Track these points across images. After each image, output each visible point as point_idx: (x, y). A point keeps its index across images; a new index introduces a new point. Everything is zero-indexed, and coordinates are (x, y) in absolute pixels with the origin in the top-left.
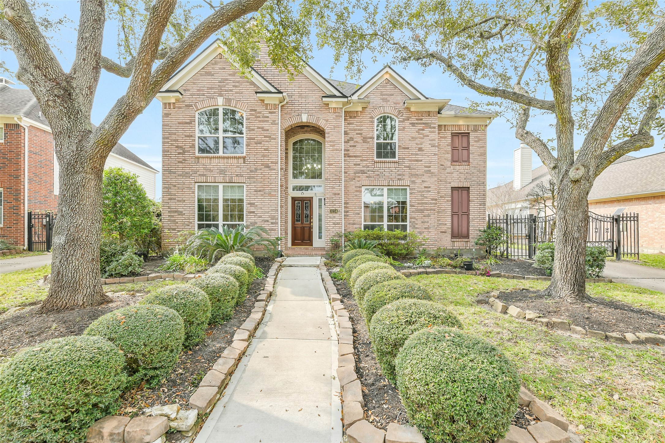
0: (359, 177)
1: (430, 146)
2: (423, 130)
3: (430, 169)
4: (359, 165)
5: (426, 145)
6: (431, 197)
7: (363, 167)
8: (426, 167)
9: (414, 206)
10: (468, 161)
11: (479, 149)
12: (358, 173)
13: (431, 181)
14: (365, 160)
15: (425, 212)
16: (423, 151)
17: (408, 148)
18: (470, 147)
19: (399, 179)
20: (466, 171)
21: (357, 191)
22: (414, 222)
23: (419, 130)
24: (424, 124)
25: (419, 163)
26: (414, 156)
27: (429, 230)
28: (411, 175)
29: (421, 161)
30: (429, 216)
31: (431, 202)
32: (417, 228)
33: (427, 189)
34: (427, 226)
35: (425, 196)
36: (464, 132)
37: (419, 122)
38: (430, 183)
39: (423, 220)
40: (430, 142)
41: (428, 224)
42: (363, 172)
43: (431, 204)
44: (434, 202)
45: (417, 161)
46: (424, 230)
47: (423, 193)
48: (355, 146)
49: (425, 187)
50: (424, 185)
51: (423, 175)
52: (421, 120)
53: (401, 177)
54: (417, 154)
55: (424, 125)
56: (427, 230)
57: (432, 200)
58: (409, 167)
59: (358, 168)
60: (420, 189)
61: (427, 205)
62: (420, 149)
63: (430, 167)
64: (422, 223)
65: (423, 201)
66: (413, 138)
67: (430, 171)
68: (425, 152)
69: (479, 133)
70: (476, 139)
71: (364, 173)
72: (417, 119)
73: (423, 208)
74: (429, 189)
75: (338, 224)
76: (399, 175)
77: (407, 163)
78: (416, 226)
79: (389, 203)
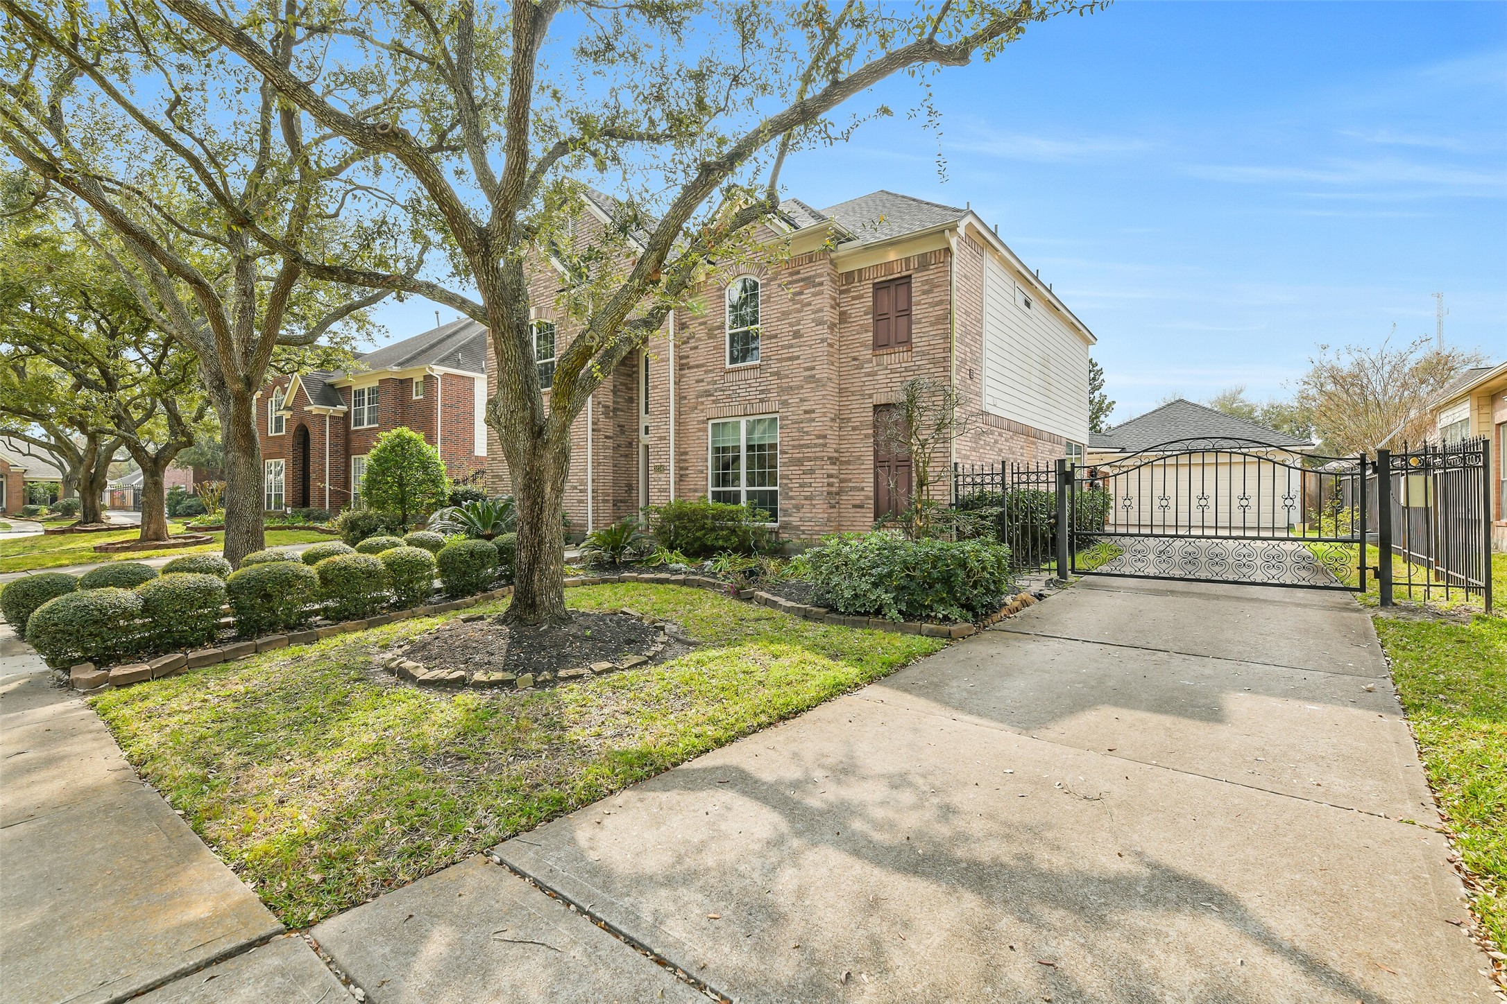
0: (702, 403)
1: (814, 324)
2: (801, 293)
3: (814, 372)
4: (702, 381)
5: (807, 326)
6: (816, 433)
7: (709, 383)
8: (807, 369)
9: (787, 453)
10: (908, 342)
11: (931, 309)
12: (702, 396)
13: (816, 398)
14: (710, 371)
15: (805, 463)
16: (802, 336)
17: (775, 337)
18: (914, 308)
19: (762, 401)
21: (700, 430)
22: (786, 484)
23: (795, 294)
24: (802, 280)
25: (795, 362)
26: (786, 351)
27: (814, 502)
28: (782, 390)
29: (798, 358)
30: (812, 472)
31: (817, 441)
32: (792, 498)
33: (808, 416)
34: (809, 494)
35: (805, 430)
36: (899, 275)
37: (794, 278)
38: (813, 403)
39: (801, 481)
40: (813, 316)
41: (811, 489)
42: (708, 394)
43: (816, 445)
44: (821, 441)
45: (791, 359)
46: (803, 502)
47: (802, 425)
48: (696, 348)
49: (806, 412)
50: (804, 408)
51: (802, 387)
52: (798, 273)
53: (764, 396)
54: (791, 346)
55: (802, 284)
56: (809, 502)
57: (819, 437)
58: (777, 374)
59: (702, 387)
60: (796, 417)
61: (809, 450)
62: (797, 335)
63: (813, 368)
64: (801, 486)
65: (802, 442)
66: (783, 313)
67: (813, 376)
68: (805, 339)
69: (932, 272)
70: (926, 287)
71: (710, 395)
72: (791, 274)
73: (801, 455)
74: (813, 415)
75: (665, 490)
76: (762, 392)
77: (775, 367)
78: (790, 494)
79: (750, 448)
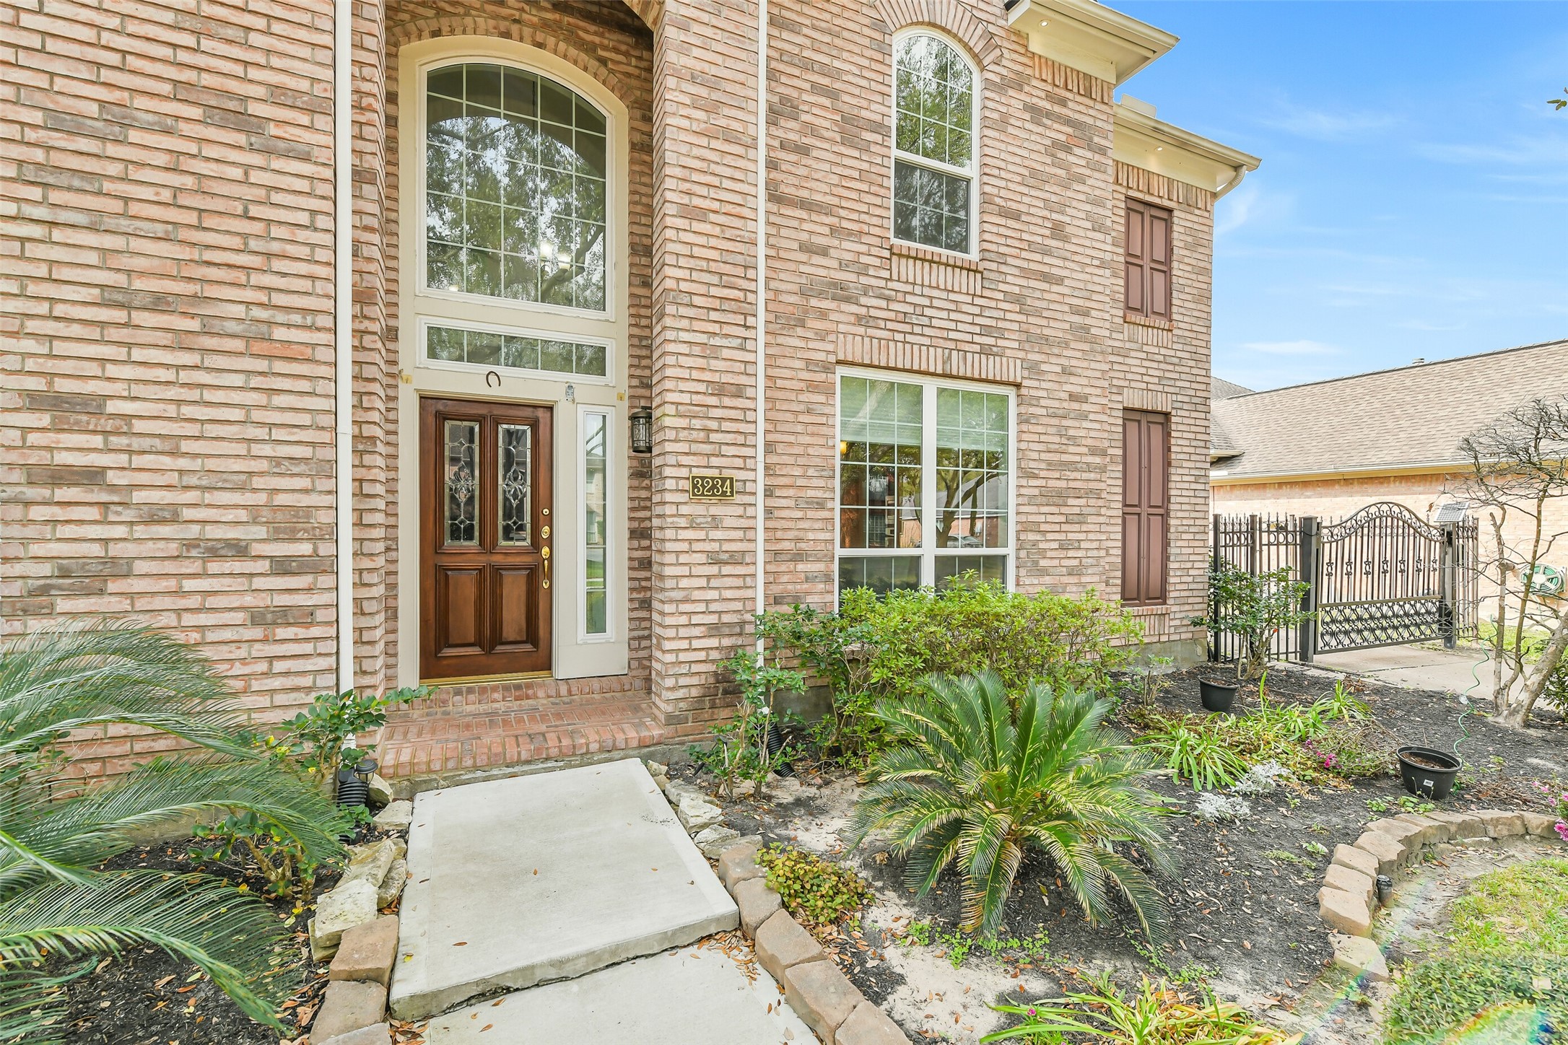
0: (823, 314)
1: (1089, 225)
2: (1067, 149)
3: (1088, 321)
4: (824, 252)
5: (1076, 221)
6: (1089, 442)
7: (843, 265)
8: (1076, 310)
9: (1036, 477)
10: (1168, 315)
11: (1194, 277)
12: (820, 295)
13: (1089, 373)
14: (850, 233)
15: (1071, 501)
16: (1065, 239)
17: (1016, 216)
18: (1175, 264)
19: (985, 351)
20: (1163, 351)
21: (812, 387)
22: (1035, 543)
23: (1056, 144)
24: (1068, 122)
25: (1055, 288)
26: (1038, 257)
27: (1084, 579)
28: (1029, 339)
29: (1060, 281)
30: (1080, 519)
31: (1090, 459)
32: (1044, 572)
33: (1075, 406)
34: (1076, 562)
35: (1071, 432)
36: (1157, 201)
37: (1057, 109)
38: (1085, 381)
39: (1062, 536)
40: (1088, 207)
41: (1080, 554)
42: (841, 293)
43: (1089, 468)
44: (1097, 460)
45: (1046, 277)
46: (1066, 580)
47: (1065, 423)
48: (804, 150)
49: (1073, 397)
50: (1068, 387)
51: (1067, 346)
52: (1063, 102)
53: (991, 341)
54: (1046, 252)
55: (1070, 130)
56: (1074, 580)
57: (1094, 451)
58: (1018, 299)
59: (822, 268)
60: (1056, 404)
61: (1077, 475)
62: (1058, 231)
63: (1086, 313)
64: (1061, 548)
65: (1065, 458)
66: (1034, 173)
67: (1086, 329)
68: (1074, 248)
69: (1195, 219)
70: (1189, 239)
71: (847, 300)
72: (1049, 97)
73: (1063, 484)
74: (1085, 407)
75: (736, 559)
76: (986, 330)
77: (1014, 284)
78: (1043, 563)
79: (943, 454)
